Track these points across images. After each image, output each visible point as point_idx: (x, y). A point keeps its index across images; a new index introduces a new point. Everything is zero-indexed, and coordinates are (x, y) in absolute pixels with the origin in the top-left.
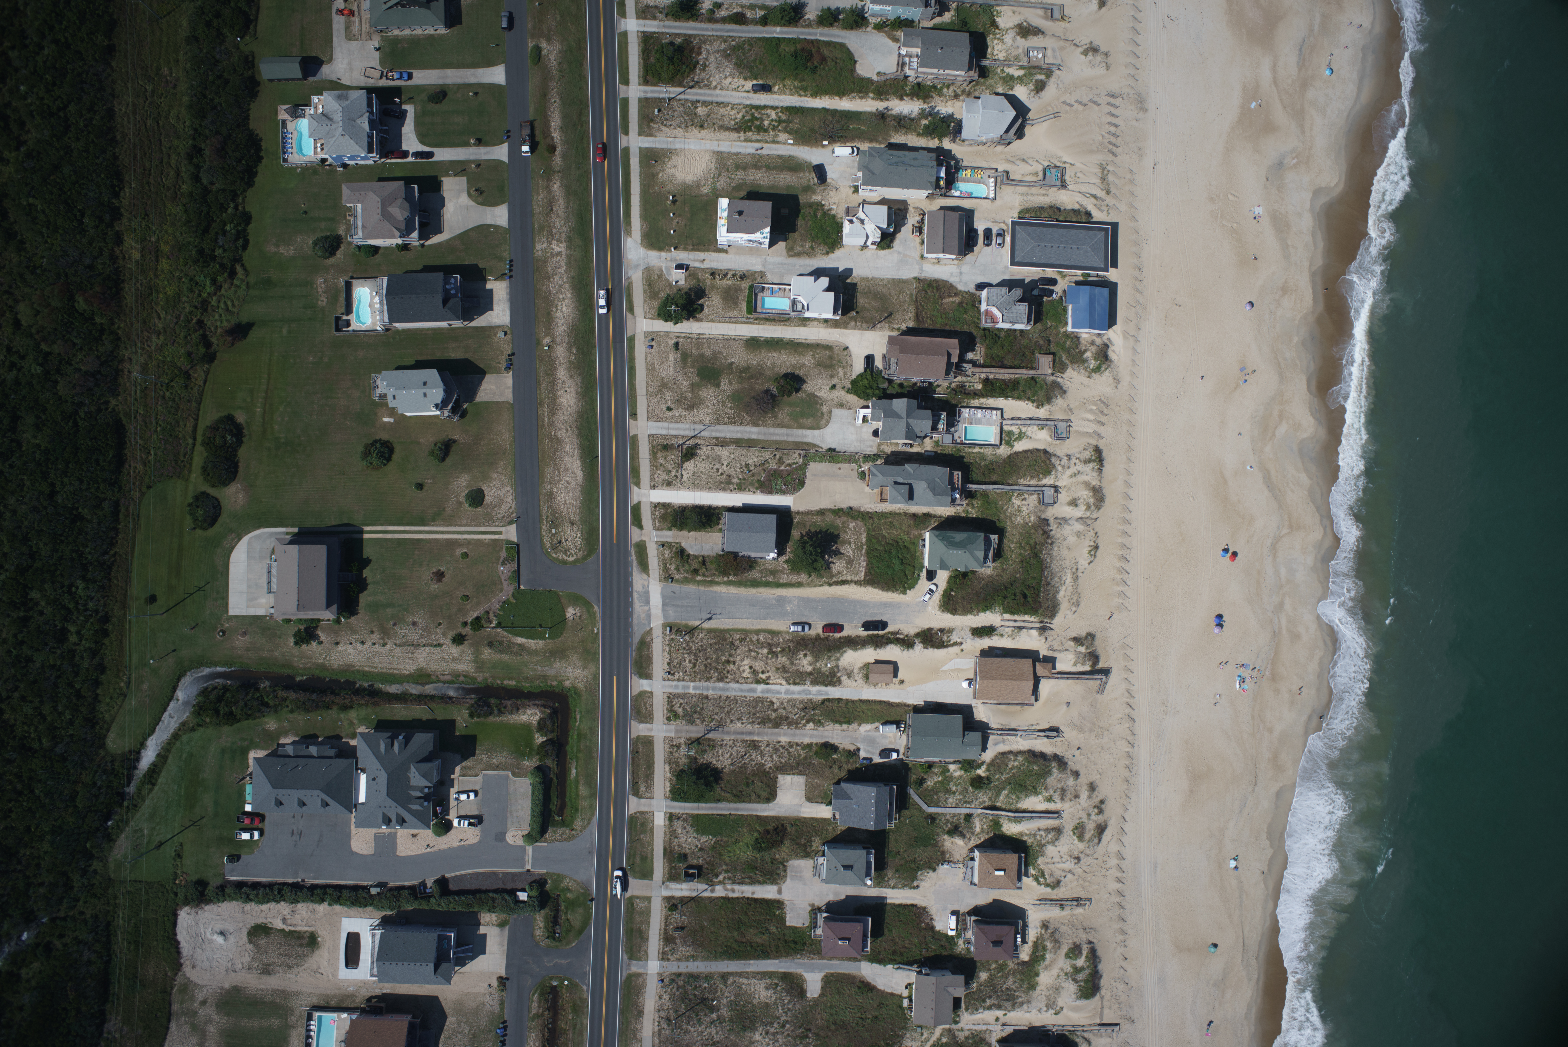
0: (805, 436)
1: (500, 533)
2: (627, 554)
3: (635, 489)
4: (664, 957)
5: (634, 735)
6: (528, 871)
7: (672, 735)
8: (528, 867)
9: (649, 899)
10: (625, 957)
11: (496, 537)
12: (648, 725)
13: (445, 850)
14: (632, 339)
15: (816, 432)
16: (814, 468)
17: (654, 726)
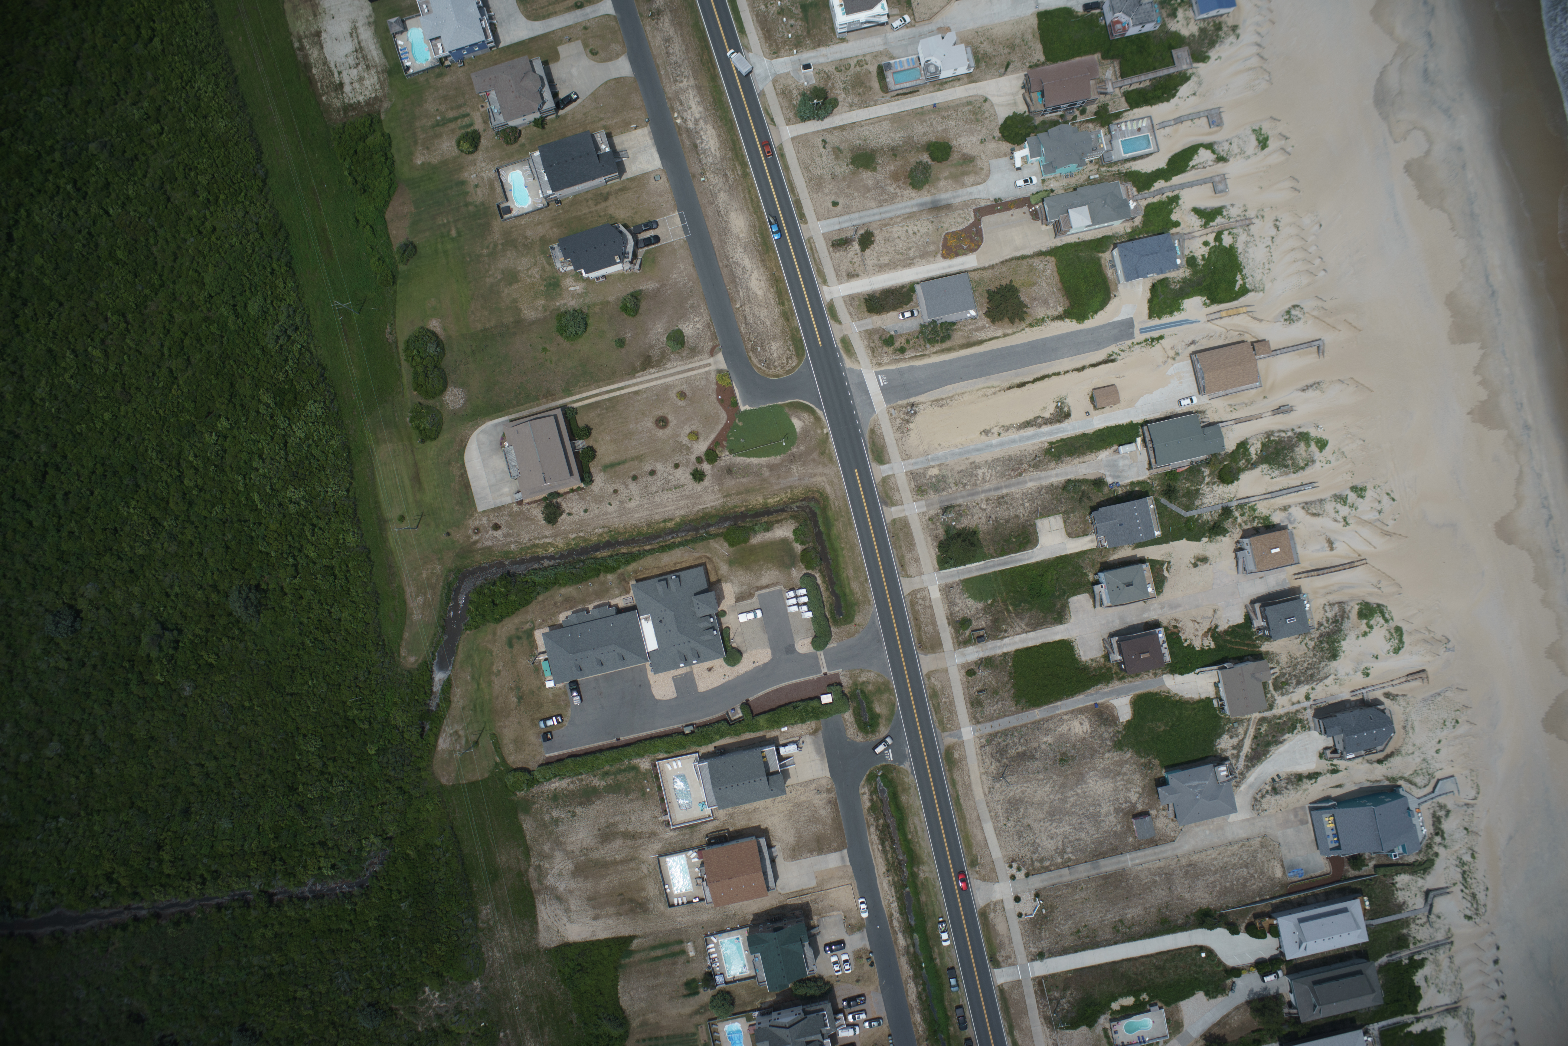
0: (971, 193)
1: (710, 365)
2: (835, 350)
3: (825, 288)
4: (976, 720)
5: (889, 520)
6: (825, 674)
7: (925, 509)
8: (825, 670)
9: (946, 671)
10: (939, 731)
11: (707, 369)
12: (900, 507)
13: (743, 675)
14: (781, 148)
15: (980, 187)
16: (987, 222)
17: (905, 506)
